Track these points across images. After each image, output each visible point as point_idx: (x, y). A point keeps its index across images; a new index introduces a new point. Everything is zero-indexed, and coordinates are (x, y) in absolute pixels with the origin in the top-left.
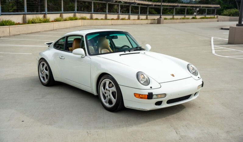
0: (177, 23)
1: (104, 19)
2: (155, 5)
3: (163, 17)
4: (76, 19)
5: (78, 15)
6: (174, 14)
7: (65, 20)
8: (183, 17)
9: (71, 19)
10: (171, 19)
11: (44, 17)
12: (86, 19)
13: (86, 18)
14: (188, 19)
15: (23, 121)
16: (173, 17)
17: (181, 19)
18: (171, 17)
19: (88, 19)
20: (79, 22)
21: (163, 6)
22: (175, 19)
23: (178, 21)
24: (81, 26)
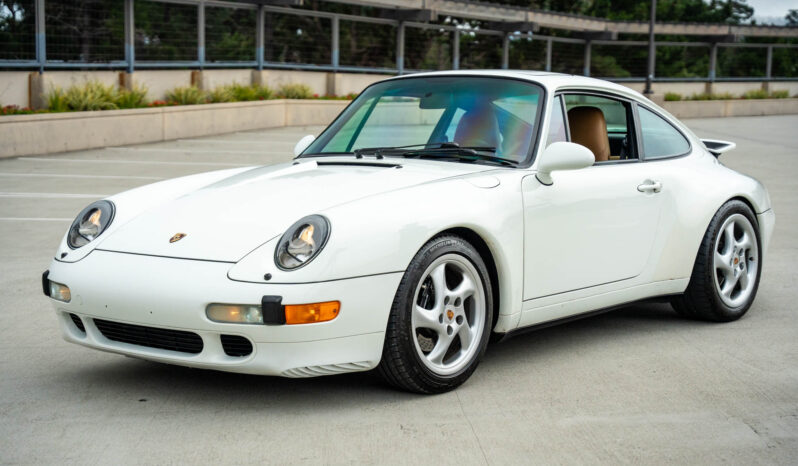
0: (725, 116)
2: (622, 36)
3: (660, 89)
4: (263, 96)
5: (271, 79)
6: (713, 74)
7: (215, 99)
8: (756, 87)
9: (241, 95)
10: (696, 99)
11: (122, 82)
12: (304, 97)
13: (305, 91)
14: (783, 96)
16: (708, 89)
17: (744, 98)
18: (698, 88)
19: (316, 97)
20: (277, 109)
21: (660, 37)
22: (715, 98)
23: (731, 106)
24: (286, 126)
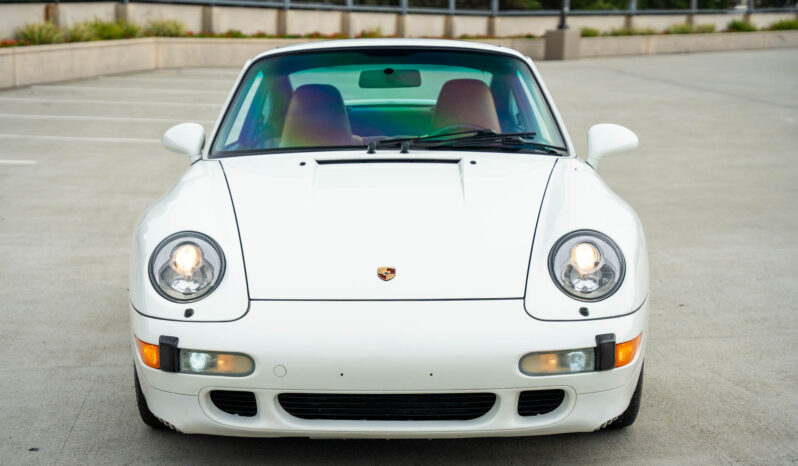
0: (647, 54)
1: (271, 37)
3: (576, 24)
4: (129, 34)
5: (138, 14)
6: (633, 5)
7: (73, 38)
8: (680, 20)
9: (104, 33)
10: (615, 34)
12: (177, 35)
13: (178, 28)
14: (708, 30)
15: (32, 450)
16: (628, 24)
17: (667, 33)
18: (616, 22)
19: (190, 35)
20: (147, 50)
22: (636, 34)
23: (654, 43)
24: (157, 69)
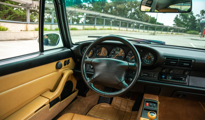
0: (163, 36)
1: (126, 31)
2: (153, 26)
3: (156, 32)
4: (111, 29)
6: (162, 31)
8: (166, 32)
11: (94, 27)
14: (169, 34)
18: (160, 32)
21: (157, 26)
